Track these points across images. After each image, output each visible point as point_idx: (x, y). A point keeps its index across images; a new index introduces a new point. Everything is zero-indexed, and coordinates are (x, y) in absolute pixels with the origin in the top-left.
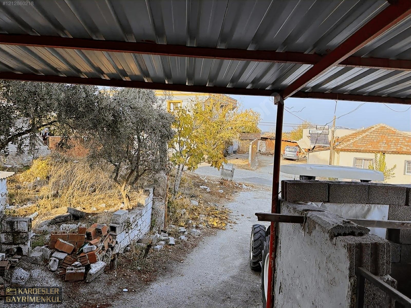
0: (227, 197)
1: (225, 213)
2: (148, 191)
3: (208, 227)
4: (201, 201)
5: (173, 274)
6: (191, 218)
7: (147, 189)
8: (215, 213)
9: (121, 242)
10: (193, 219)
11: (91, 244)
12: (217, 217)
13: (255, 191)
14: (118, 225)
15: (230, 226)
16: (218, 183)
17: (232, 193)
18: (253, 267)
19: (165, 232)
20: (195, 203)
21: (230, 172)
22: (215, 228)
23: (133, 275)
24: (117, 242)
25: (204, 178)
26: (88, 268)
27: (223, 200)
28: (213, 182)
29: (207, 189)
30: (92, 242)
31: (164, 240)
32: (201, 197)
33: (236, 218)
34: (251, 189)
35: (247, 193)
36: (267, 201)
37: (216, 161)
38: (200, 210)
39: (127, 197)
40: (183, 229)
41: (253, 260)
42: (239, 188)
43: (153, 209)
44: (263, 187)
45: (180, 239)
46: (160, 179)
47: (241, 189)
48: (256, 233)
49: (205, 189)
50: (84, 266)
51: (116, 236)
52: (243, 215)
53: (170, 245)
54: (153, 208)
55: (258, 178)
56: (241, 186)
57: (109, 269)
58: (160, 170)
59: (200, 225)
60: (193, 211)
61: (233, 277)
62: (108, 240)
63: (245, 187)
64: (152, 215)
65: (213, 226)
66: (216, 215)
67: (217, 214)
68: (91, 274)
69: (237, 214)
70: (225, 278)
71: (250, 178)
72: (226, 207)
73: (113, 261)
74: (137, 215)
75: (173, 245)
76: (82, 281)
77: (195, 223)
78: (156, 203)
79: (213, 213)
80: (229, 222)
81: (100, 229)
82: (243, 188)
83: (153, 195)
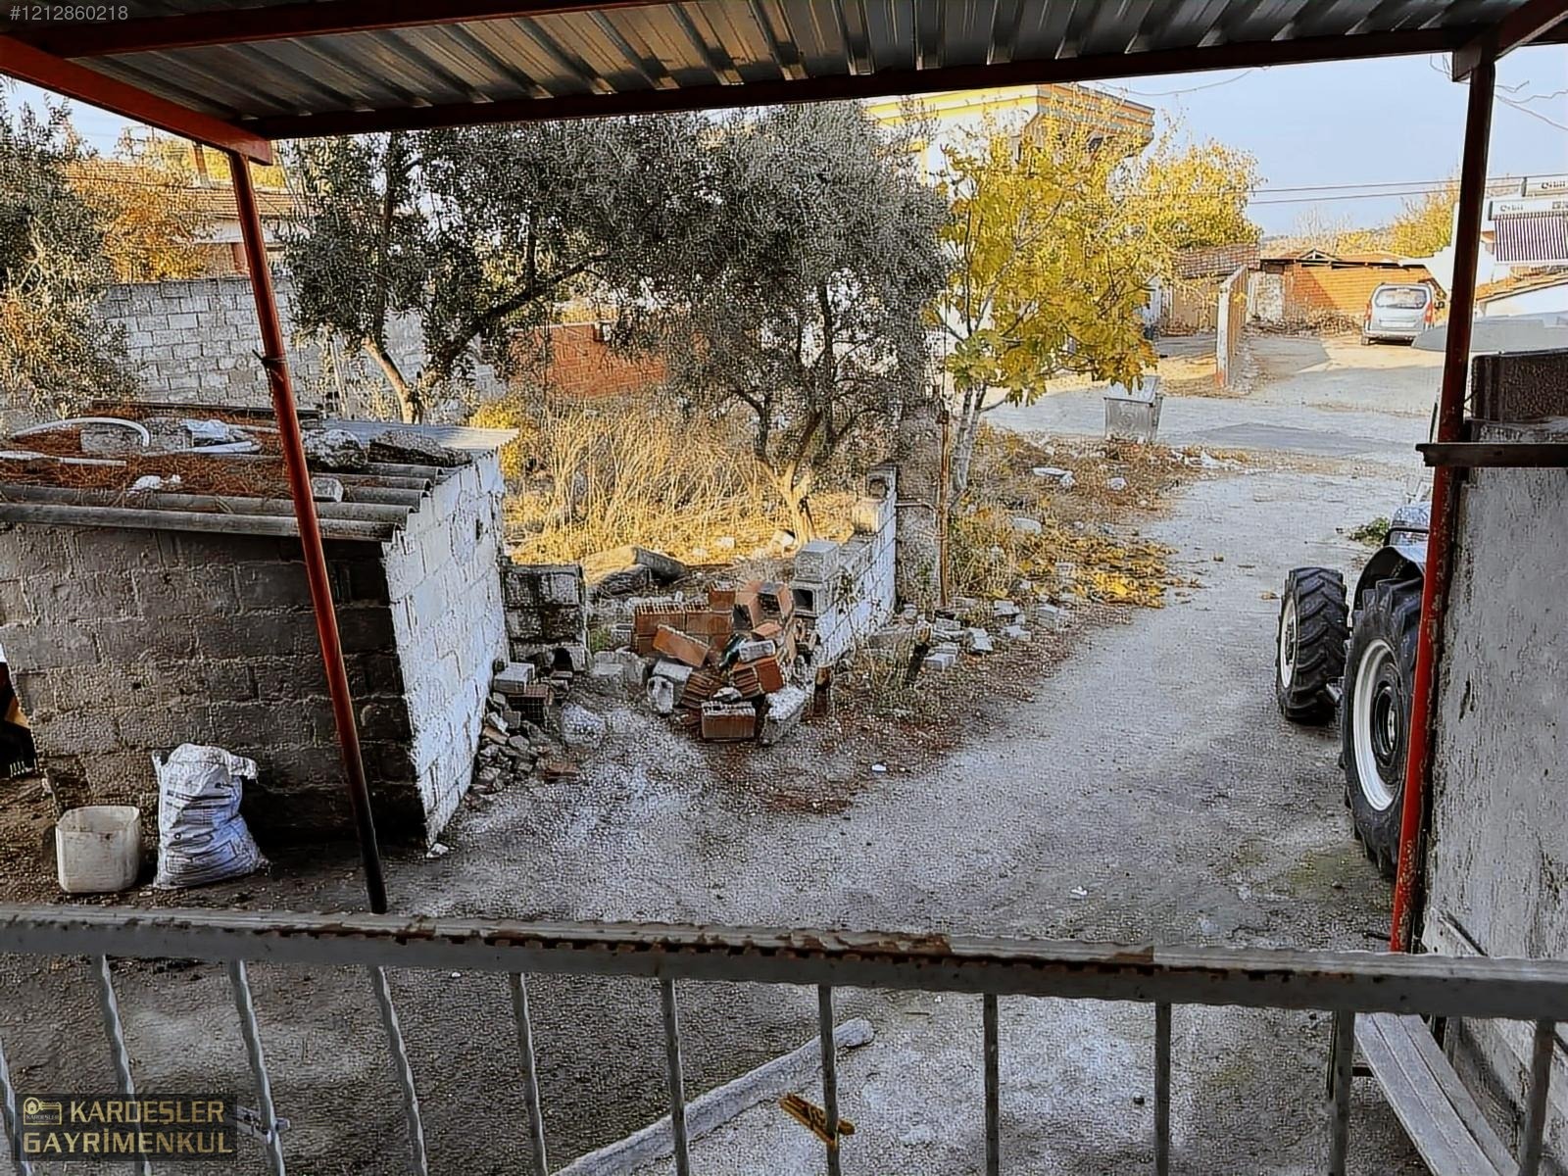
0: (1144, 503)
1: (1150, 555)
2: (881, 480)
3: (1093, 601)
4: (1050, 517)
5: (1011, 731)
6: (1026, 575)
7: (878, 474)
8: (1109, 555)
9: (827, 640)
10: (1033, 577)
11: (758, 638)
12: (1119, 569)
13: (1254, 474)
14: (820, 586)
15: (1178, 594)
16: (1098, 454)
17: (1163, 485)
18: (1292, 711)
19: (951, 617)
20: (1028, 525)
21: (1143, 408)
22: (1121, 602)
23: (889, 729)
24: (818, 638)
25: (1042, 442)
26: (761, 703)
27: (1129, 514)
28: (1080, 453)
29: (1061, 476)
30: (758, 631)
31: (953, 639)
32: (1044, 504)
33: (1196, 569)
34: (1237, 468)
35: (1220, 486)
36: (1310, 508)
37: (1117, 357)
38: (1052, 548)
39: (802, 511)
40: (1007, 608)
41: (1297, 684)
42: (1187, 467)
43: (900, 542)
44: (1287, 460)
45: (1007, 635)
46: (917, 438)
47: (1196, 470)
49: (1056, 479)
50: (748, 700)
51: (814, 619)
52: (1221, 560)
53: (977, 653)
54: (898, 542)
55: (1262, 425)
56: (1192, 459)
57: (817, 709)
58: (915, 407)
59: (1064, 596)
60: (1026, 551)
61: (1225, 742)
62: (794, 630)
63: (1215, 461)
64: (898, 562)
65: (1112, 597)
66: (1116, 563)
67: (1115, 558)
68: (774, 722)
69: (1198, 558)
70: (1198, 741)
71: (1229, 429)
72: (1145, 536)
73: (821, 689)
74: (860, 559)
75: (988, 652)
76: (750, 740)
77: (1044, 590)
78: (907, 522)
79: (1103, 556)
80: (1172, 584)
81: (773, 597)
82: (1204, 465)
83: (895, 498)
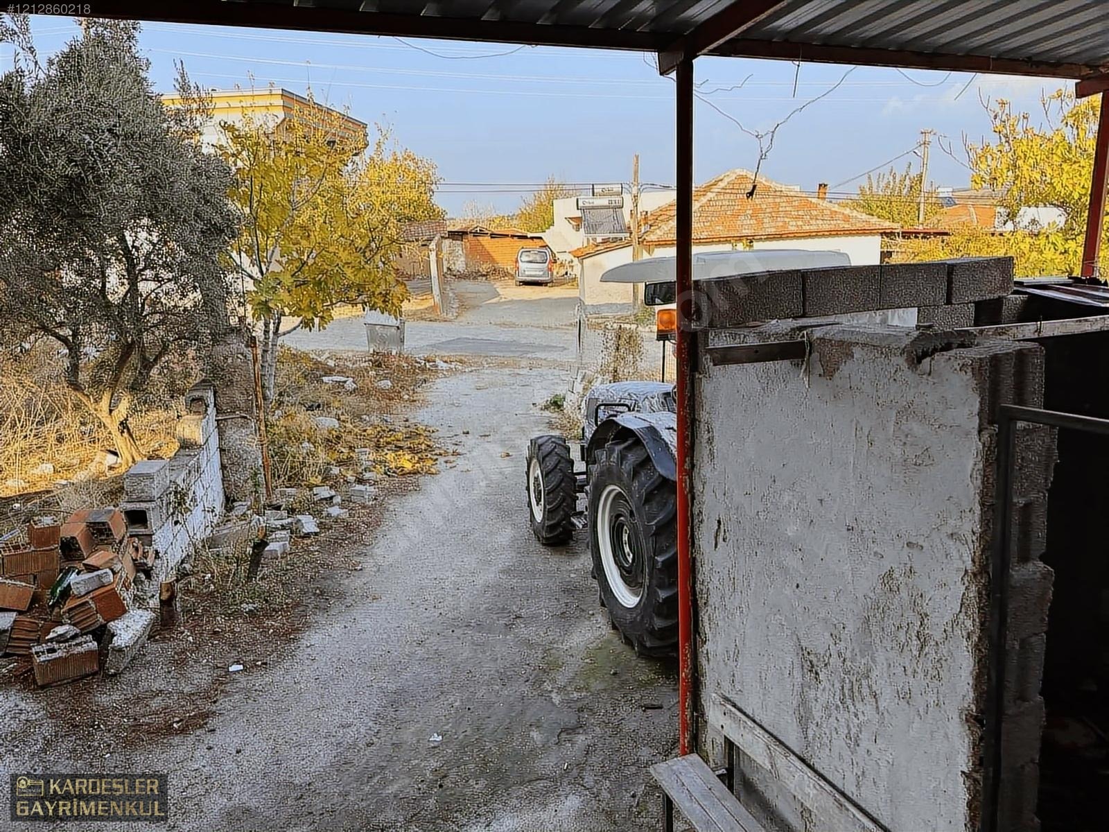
0: (406, 397)
1: (420, 434)
2: (200, 399)
3: (389, 476)
4: (342, 414)
5: (349, 601)
6: (333, 462)
7: (197, 394)
8: (392, 438)
9: (166, 553)
10: (340, 463)
11: (91, 568)
12: (401, 448)
13: (472, 371)
14: (153, 505)
15: (446, 462)
16: (367, 364)
17: (415, 383)
18: (547, 539)
19: (278, 508)
20: (327, 422)
21: (394, 330)
22: (409, 473)
23: (240, 626)
24: (157, 553)
25: (324, 357)
26: (102, 634)
27: (398, 406)
28: (354, 364)
29: (345, 382)
30: (90, 561)
31: (283, 527)
32: (337, 404)
33: (454, 442)
34: (460, 368)
35: (453, 381)
36: (511, 391)
37: (384, 292)
38: (350, 438)
39: (123, 432)
40: (325, 492)
41: (548, 520)
42: (429, 369)
43: (224, 450)
44: (489, 361)
45: (329, 515)
46: (230, 360)
47: (435, 370)
48: (547, 456)
49: (341, 384)
50: (86, 634)
51: (151, 535)
52: (468, 433)
53: (307, 535)
54: (222, 450)
55: (469, 339)
56: (431, 364)
57: (165, 623)
58: (225, 334)
59: (367, 475)
60: (331, 442)
61: (506, 571)
62: (131, 550)
63: (445, 365)
64: (223, 467)
65: (402, 470)
66: (399, 444)
67: (398, 440)
68: (120, 650)
69: (452, 434)
70: (490, 576)
71: (449, 342)
72: (413, 421)
73: (167, 603)
74: (190, 471)
75: (316, 534)
76: (94, 674)
77: (350, 472)
78: (229, 433)
79: (389, 440)
80: (441, 454)
81: (104, 524)
82: (439, 368)
83: (215, 413)
